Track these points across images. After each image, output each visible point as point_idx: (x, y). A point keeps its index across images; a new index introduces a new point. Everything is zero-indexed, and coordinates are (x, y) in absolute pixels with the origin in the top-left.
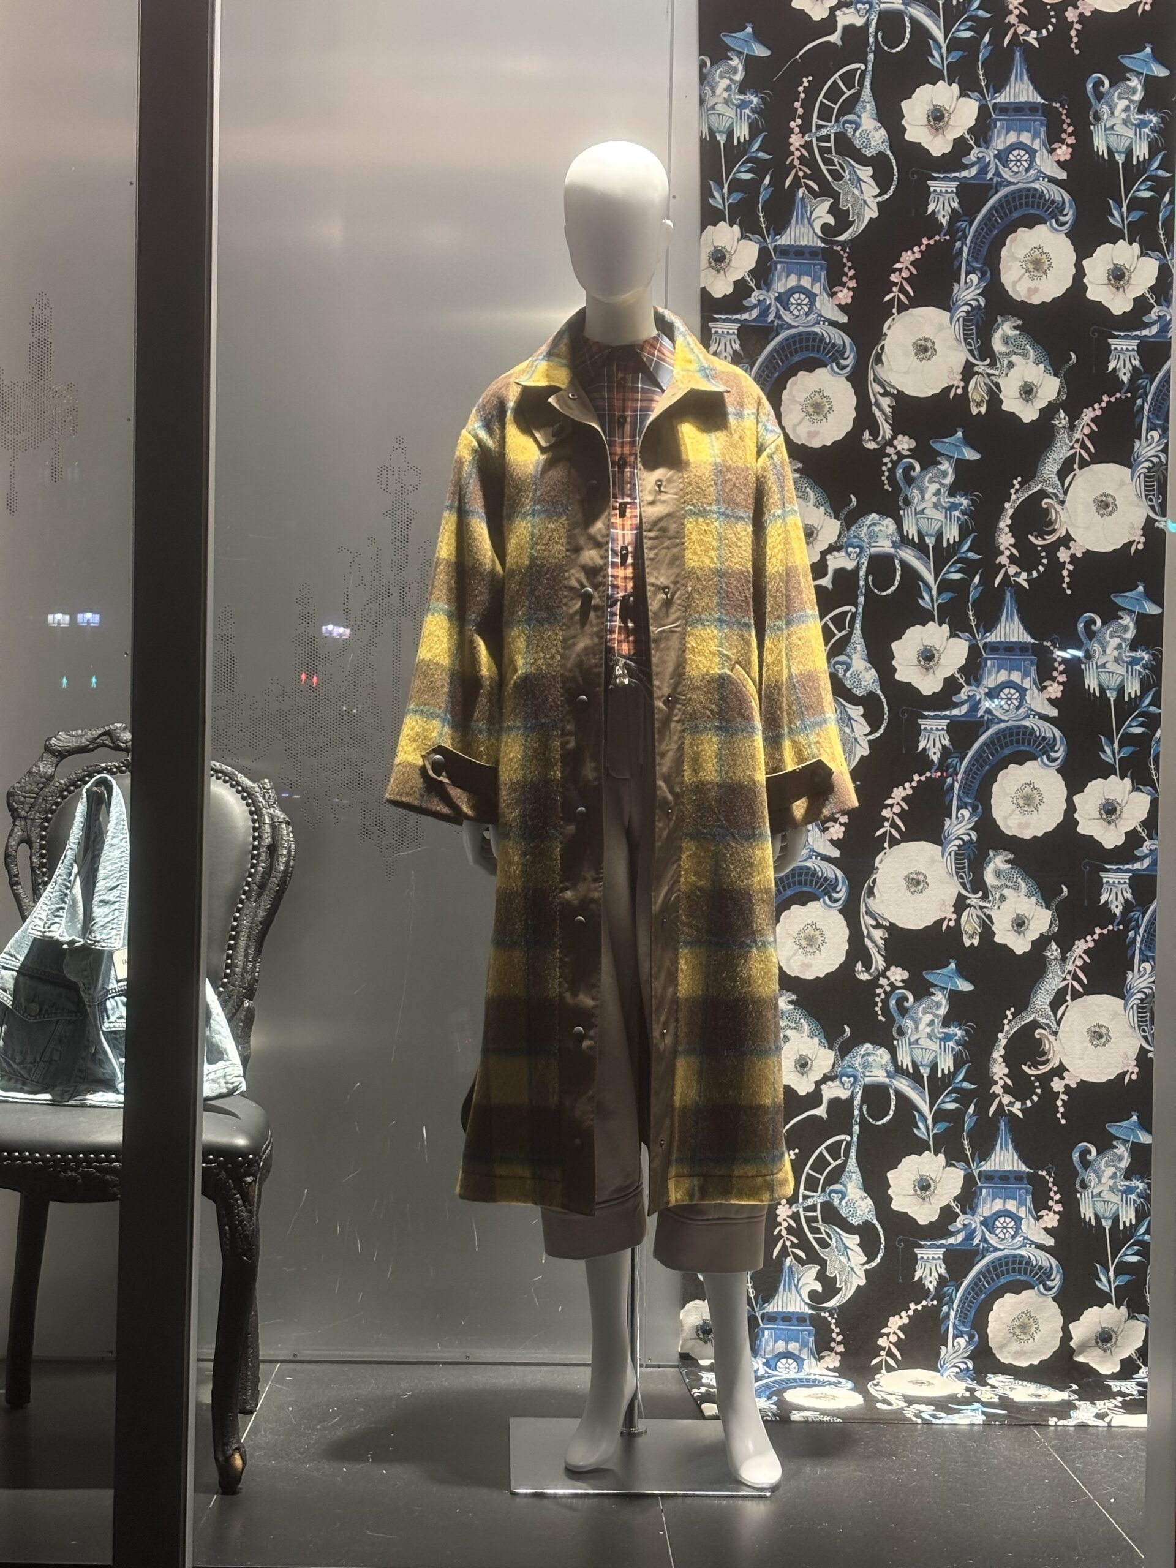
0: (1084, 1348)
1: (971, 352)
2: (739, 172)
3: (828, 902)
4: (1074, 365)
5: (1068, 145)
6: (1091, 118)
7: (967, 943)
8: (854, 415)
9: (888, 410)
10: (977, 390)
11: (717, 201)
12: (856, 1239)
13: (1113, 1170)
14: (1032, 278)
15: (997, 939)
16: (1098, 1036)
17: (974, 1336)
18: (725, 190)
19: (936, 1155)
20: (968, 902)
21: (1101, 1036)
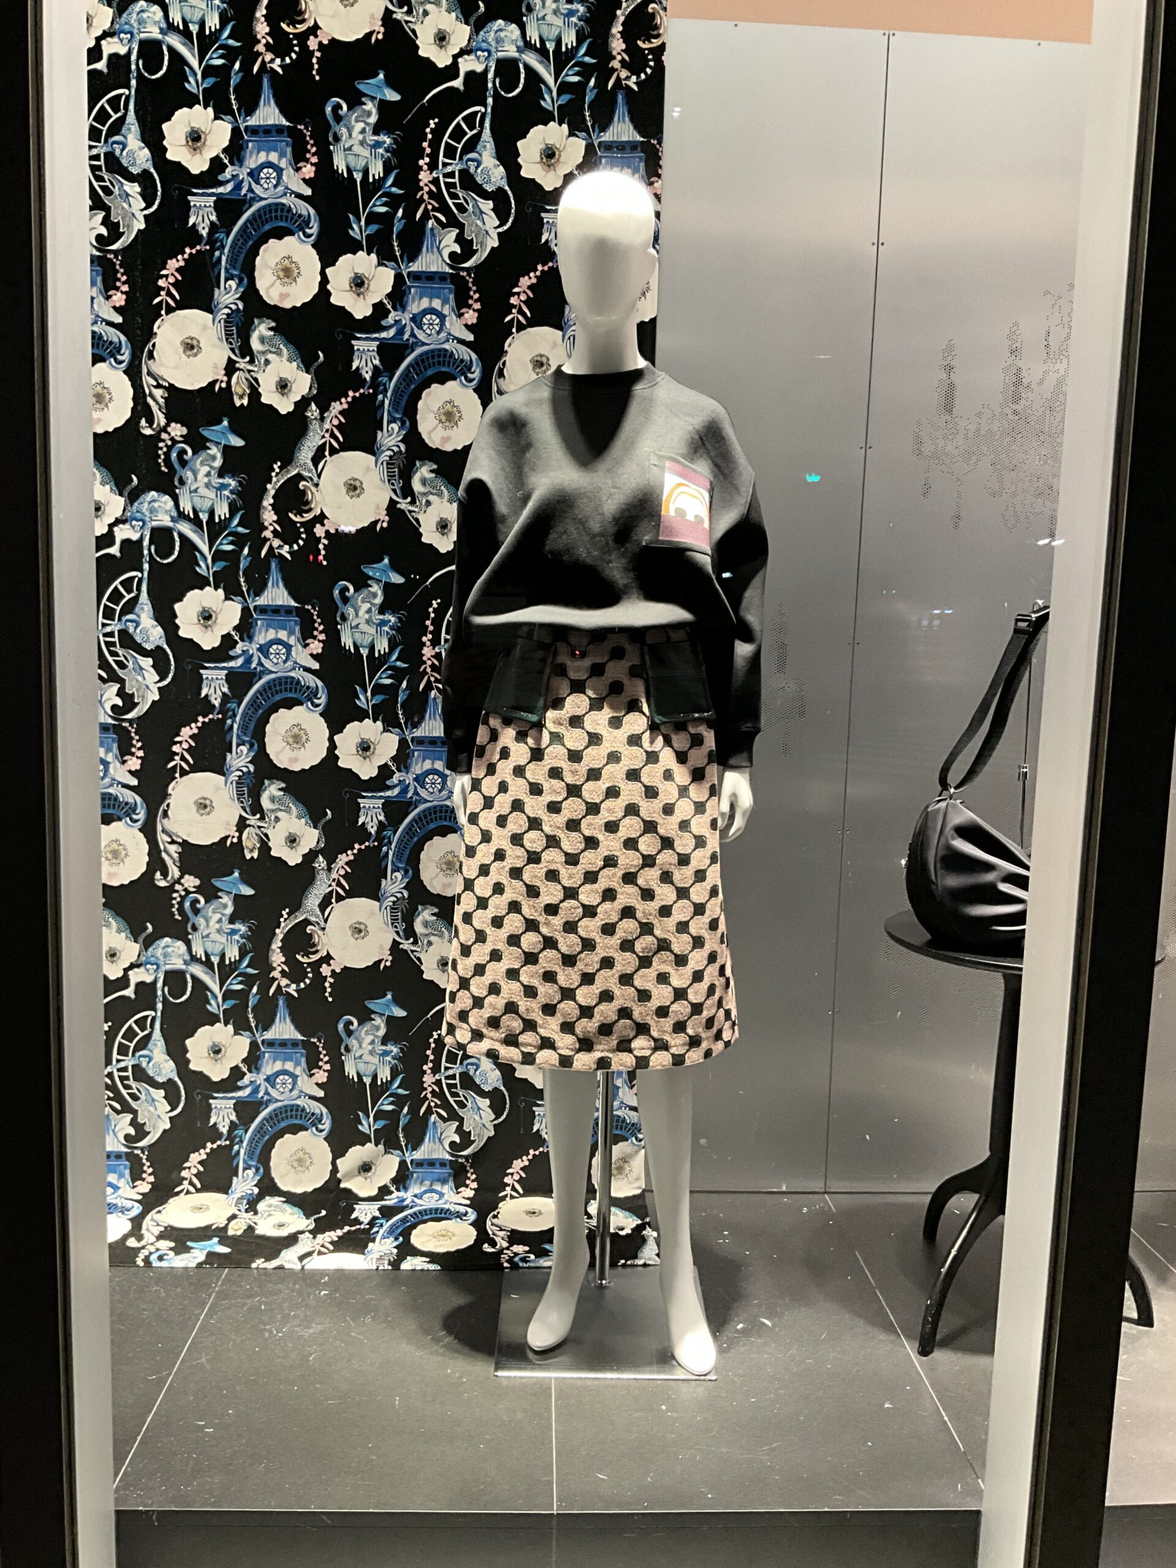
0: (349, 1176)
1: (232, 350)
3: (130, 823)
4: (322, 364)
7: (248, 857)
8: (132, 405)
9: (162, 401)
12: (162, 1093)
13: (372, 1037)
14: (283, 284)
16: (358, 930)
17: (259, 1169)
19: (226, 1025)
20: (248, 822)
21: (360, 931)
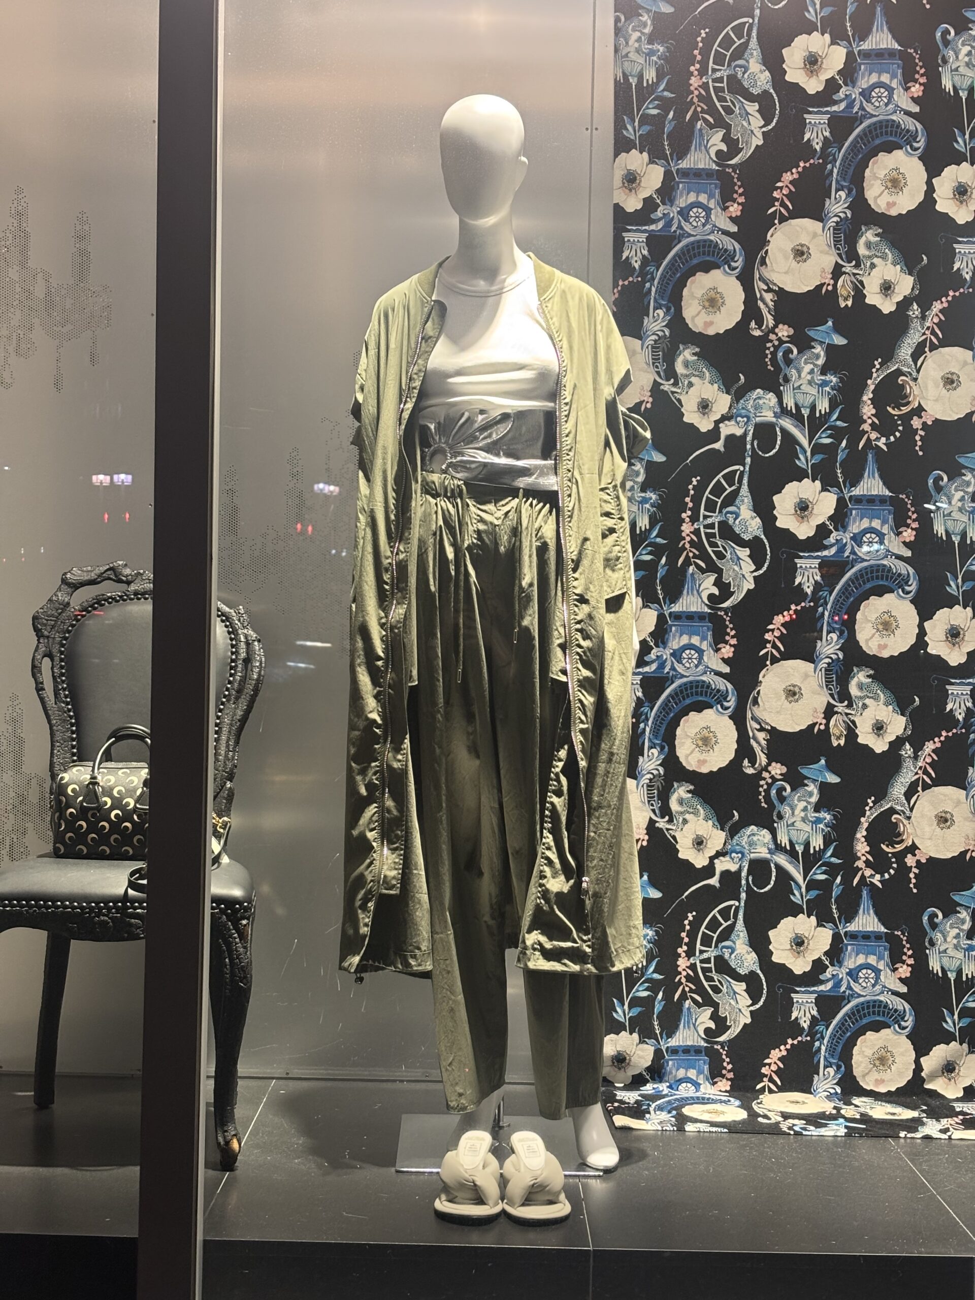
0: (933, 1076)
1: (840, 255)
2: (647, 108)
3: (720, 710)
4: (925, 266)
5: (920, 84)
6: (940, 61)
7: (835, 743)
8: (743, 308)
9: (771, 304)
10: (844, 286)
11: (630, 132)
12: (743, 986)
13: (957, 931)
14: (891, 194)
15: (860, 740)
16: (944, 820)
17: (841, 1067)
18: (636, 124)
19: (809, 916)
20: (836, 709)
21: (946, 821)
